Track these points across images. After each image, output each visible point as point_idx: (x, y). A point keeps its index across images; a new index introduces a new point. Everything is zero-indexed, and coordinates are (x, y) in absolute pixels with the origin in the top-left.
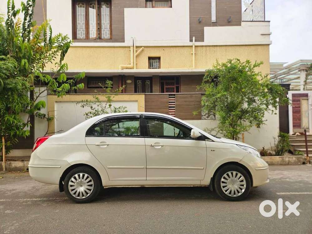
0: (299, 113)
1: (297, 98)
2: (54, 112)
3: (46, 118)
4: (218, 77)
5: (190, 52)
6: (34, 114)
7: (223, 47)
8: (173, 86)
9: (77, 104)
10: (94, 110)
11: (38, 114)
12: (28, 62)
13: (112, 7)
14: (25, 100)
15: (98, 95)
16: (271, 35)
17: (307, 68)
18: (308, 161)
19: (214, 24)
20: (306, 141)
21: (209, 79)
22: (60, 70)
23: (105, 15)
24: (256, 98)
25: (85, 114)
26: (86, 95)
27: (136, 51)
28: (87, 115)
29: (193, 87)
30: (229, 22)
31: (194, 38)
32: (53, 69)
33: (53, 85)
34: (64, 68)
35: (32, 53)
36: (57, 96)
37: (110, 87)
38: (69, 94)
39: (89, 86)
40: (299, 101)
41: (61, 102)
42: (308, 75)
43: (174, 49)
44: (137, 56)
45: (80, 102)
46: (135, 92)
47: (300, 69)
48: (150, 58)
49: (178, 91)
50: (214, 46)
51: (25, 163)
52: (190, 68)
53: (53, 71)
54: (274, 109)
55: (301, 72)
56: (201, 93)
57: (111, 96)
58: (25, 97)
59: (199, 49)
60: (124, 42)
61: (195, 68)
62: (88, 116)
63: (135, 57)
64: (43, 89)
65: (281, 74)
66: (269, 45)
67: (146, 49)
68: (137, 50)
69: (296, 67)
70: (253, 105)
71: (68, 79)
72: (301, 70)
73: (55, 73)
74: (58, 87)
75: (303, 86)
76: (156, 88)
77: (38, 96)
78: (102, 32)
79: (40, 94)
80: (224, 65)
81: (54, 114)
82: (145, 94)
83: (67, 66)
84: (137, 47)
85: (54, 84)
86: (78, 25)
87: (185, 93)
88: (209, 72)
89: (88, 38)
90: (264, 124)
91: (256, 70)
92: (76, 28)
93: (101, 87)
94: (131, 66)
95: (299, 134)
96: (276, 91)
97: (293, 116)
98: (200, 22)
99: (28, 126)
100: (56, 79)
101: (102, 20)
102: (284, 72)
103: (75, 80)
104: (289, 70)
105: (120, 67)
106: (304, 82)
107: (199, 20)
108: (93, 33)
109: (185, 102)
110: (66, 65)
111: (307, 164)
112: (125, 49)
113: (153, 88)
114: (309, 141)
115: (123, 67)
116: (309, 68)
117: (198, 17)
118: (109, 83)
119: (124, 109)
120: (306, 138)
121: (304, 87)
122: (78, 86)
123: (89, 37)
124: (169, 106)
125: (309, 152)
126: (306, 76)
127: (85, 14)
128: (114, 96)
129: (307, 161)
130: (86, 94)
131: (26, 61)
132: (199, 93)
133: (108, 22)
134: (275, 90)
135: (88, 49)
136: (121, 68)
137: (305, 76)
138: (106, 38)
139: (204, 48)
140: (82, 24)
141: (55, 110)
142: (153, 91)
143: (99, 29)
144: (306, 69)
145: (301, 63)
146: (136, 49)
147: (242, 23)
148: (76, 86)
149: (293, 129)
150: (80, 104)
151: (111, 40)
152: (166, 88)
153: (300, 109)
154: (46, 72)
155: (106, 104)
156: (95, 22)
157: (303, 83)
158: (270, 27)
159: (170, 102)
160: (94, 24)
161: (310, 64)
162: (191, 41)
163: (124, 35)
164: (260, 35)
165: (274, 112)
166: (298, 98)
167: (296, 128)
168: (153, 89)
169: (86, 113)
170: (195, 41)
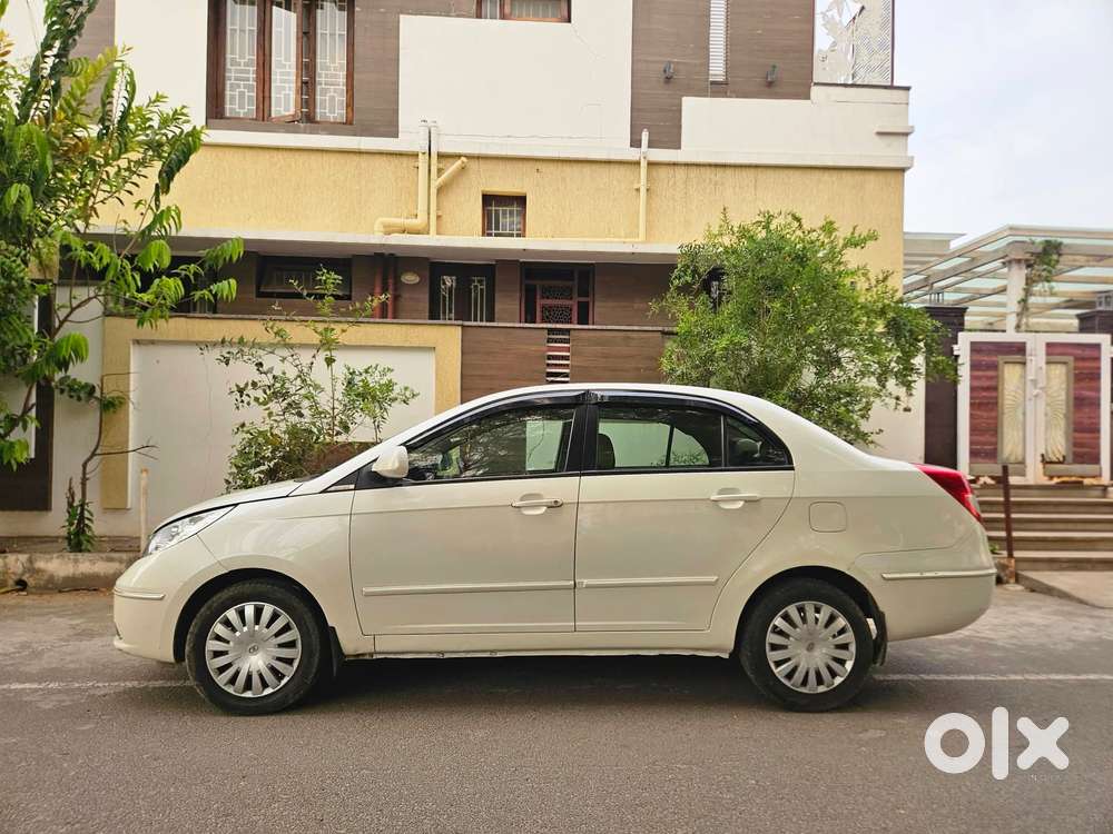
0: (992, 410)
1: (985, 359)
2: (128, 378)
3: (96, 398)
4: (723, 274)
5: (632, 183)
6: (53, 384)
7: (744, 173)
8: (567, 302)
9: (205, 352)
10: (270, 376)
11: (68, 386)
12: (32, 192)
13: (357, 9)
14: (18, 333)
15: (287, 320)
16: (910, 137)
17: (1033, 254)
18: (1011, 572)
19: (715, 87)
20: (1007, 506)
21: (689, 279)
22: (150, 228)
23: (332, 35)
24: (845, 354)
25: (235, 389)
26: (247, 322)
27: (440, 171)
28: (241, 391)
29: (636, 306)
30: (770, 84)
31: (645, 137)
32: (125, 222)
33: (122, 282)
34: (165, 224)
35: (49, 163)
36: (136, 321)
37: (332, 295)
38: (186, 317)
39: (262, 290)
40: (994, 367)
41: (153, 342)
42: (1034, 281)
43: (576, 169)
44: (440, 190)
45: (215, 344)
46: (431, 318)
47: (1007, 259)
48: (488, 199)
49: (583, 319)
50: (716, 166)
51: (7, 560)
52: (628, 240)
53: (125, 230)
54: (902, 391)
55: (1009, 270)
56: (660, 329)
57: (332, 326)
58: (17, 323)
59: (663, 173)
60: (396, 135)
61: (647, 240)
62: (244, 398)
63: (434, 191)
64: (82, 293)
65: (945, 275)
66: (903, 170)
67: (473, 165)
68: (441, 166)
69: (996, 251)
70: (833, 377)
71: (177, 261)
72: (1010, 262)
73: (132, 237)
74: (139, 291)
75: (1014, 315)
76: (508, 305)
77: (66, 319)
78: (318, 97)
79: (73, 310)
80: (744, 233)
81: (128, 387)
82: (463, 326)
83: (179, 215)
84: (441, 156)
85: (123, 275)
86: (228, 66)
87: (609, 327)
88: (692, 254)
89: (266, 115)
90: (872, 442)
91: (852, 258)
92: (224, 76)
93: (299, 296)
94: (419, 222)
95: (990, 481)
96: (910, 331)
97: (972, 416)
98: (668, 79)
99: (25, 428)
100: (131, 259)
101: (318, 57)
102: (954, 268)
103: (207, 265)
104: (973, 259)
105: (378, 226)
106: (1019, 302)
107: (665, 71)
108: (285, 98)
109: (606, 356)
110: (173, 213)
111: (1007, 582)
112: (395, 161)
113: (498, 307)
114: (1020, 504)
115: (389, 226)
116: (1038, 255)
117: (662, 62)
118: (330, 279)
119: (383, 374)
120: (1007, 495)
121: (1020, 321)
122: (214, 288)
123: (270, 115)
124: (549, 370)
125: (1015, 545)
126: (1027, 284)
127: (255, 28)
128: (345, 326)
129: (1007, 572)
130: (246, 316)
131: (25, 188)
132: (655, 328)
133: (341, 60)
134: (908, 328)
135: (265, 156)
136: (382, 229)
137: (1024, 282)
138: (332, 120)
139: (681, 173)
140: (246, 65)
141: (132, 371)
142: (496, 316)
143: (308, 85)
144: (1027, 260)
145: (1011, 239)
146: (439, 162)
147: (815, 90)
148: (206, 286)
149: (971, 463)
150: (216, 353)
151: (348, 125)
152: (543, 308)
153: (994, 394)
154: (97, 231)
155: (314, 357)
156: (293, 59)
157: (1015, 307)
158: (910, 106)
159: (549, 358)
160: (290, 67)
161: (1041, 243)
162: (636, 143)
163: (396, 112)
164: (874, 136)
165: (903, 405)
166: (991, 357)
167: (980, 460)
168: (496, 310)
169: (237, 386)
170: (649, 147)
